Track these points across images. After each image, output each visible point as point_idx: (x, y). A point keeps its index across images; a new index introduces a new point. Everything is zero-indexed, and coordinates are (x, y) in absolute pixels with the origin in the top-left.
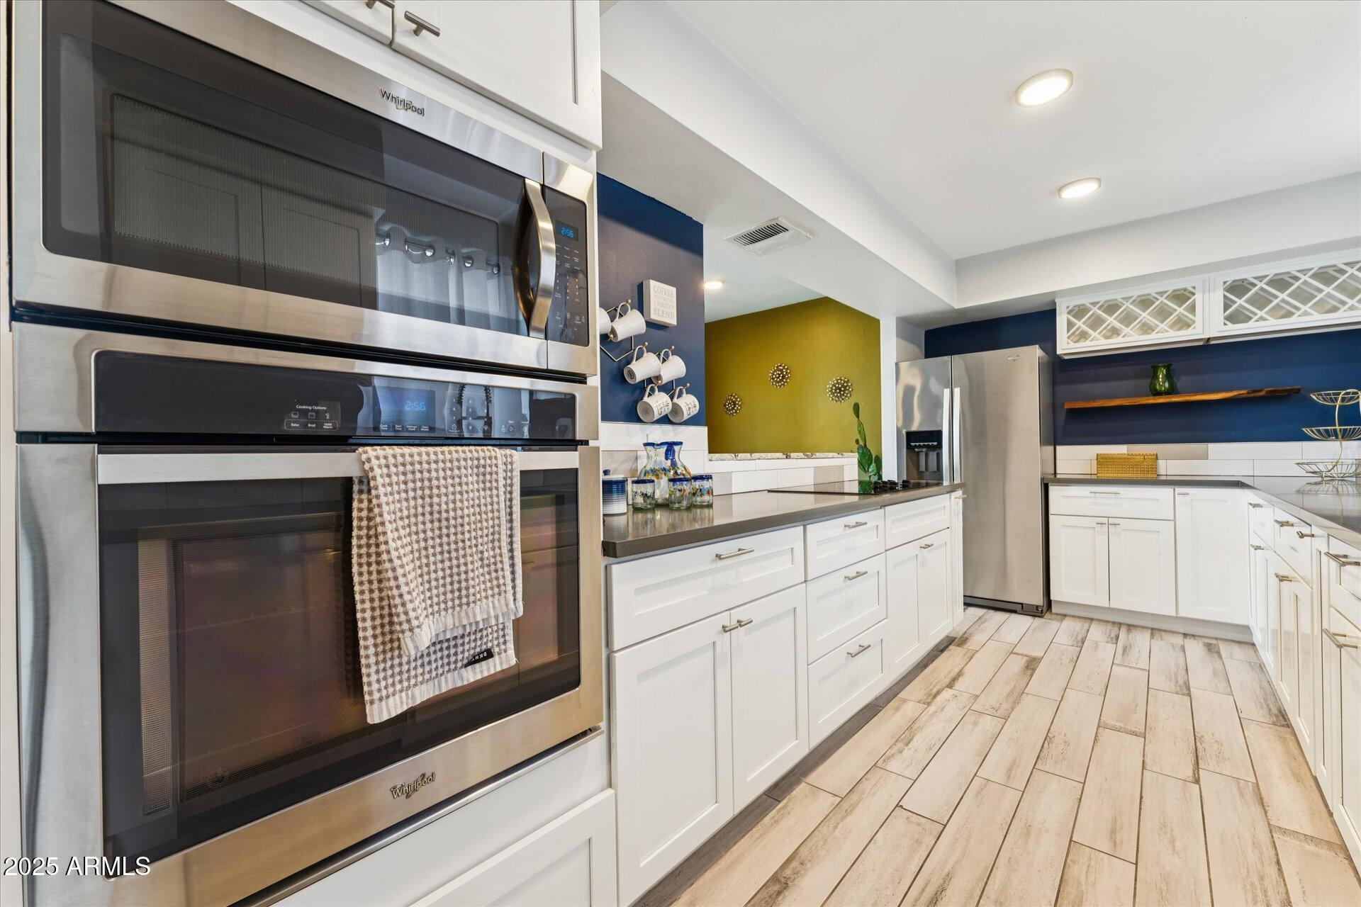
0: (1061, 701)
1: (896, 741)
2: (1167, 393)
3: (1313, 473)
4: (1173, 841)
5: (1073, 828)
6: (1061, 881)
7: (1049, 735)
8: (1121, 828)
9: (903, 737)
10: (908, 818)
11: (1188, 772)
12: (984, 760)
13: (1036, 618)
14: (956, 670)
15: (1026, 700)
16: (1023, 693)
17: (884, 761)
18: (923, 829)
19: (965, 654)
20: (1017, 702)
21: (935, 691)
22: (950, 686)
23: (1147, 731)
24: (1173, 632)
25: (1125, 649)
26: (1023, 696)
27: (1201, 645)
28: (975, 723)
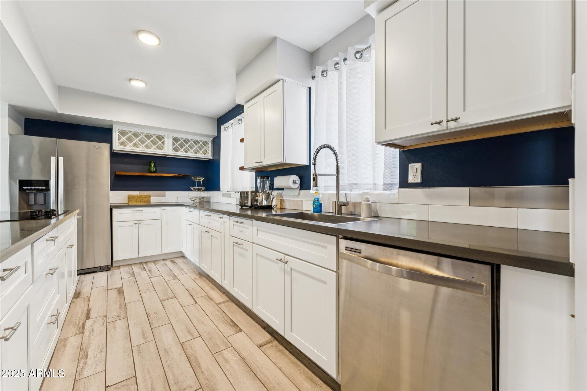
0: (142, 299)
1: (78, 361)
2: (155, 172)
3: (192, 201)
4: (203, 323)
5: (178, 339)
6: (188, 358)
7: (148, 314)
8: (190, 329)
9: (81, 356)
10: (116, 388)
11: (193, 302)
12: (130, 339)
13: (108, 271)
14: (85, 310)
15: (128, 306)
16: (125, 304)
17: (79, 374)
18: (127, 386)
19: (84, 300)
20: (126, 308)
21: (81, 325)
22: (88, 317)
23: (175, 295)
24: (160, 260)
25: (150, 271)
26: (127, 305)
27: (170, 261)
28: (115, 327)
